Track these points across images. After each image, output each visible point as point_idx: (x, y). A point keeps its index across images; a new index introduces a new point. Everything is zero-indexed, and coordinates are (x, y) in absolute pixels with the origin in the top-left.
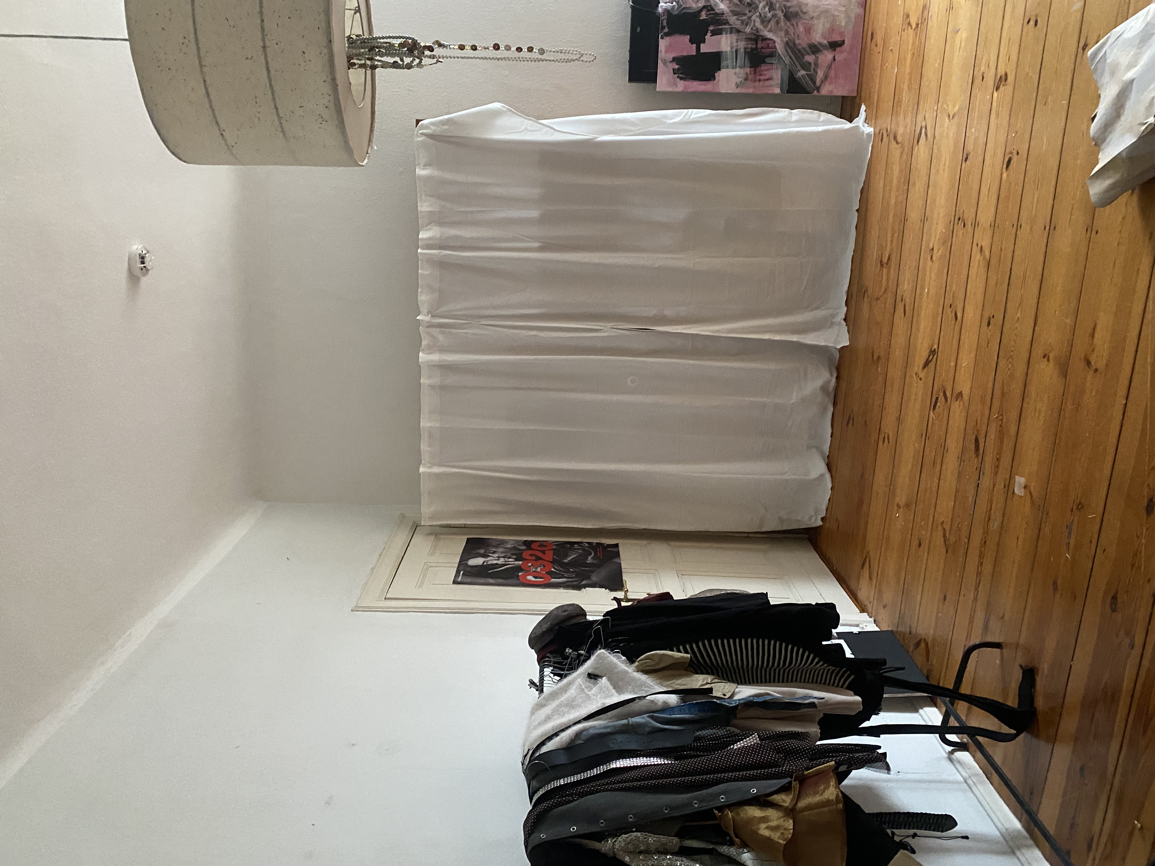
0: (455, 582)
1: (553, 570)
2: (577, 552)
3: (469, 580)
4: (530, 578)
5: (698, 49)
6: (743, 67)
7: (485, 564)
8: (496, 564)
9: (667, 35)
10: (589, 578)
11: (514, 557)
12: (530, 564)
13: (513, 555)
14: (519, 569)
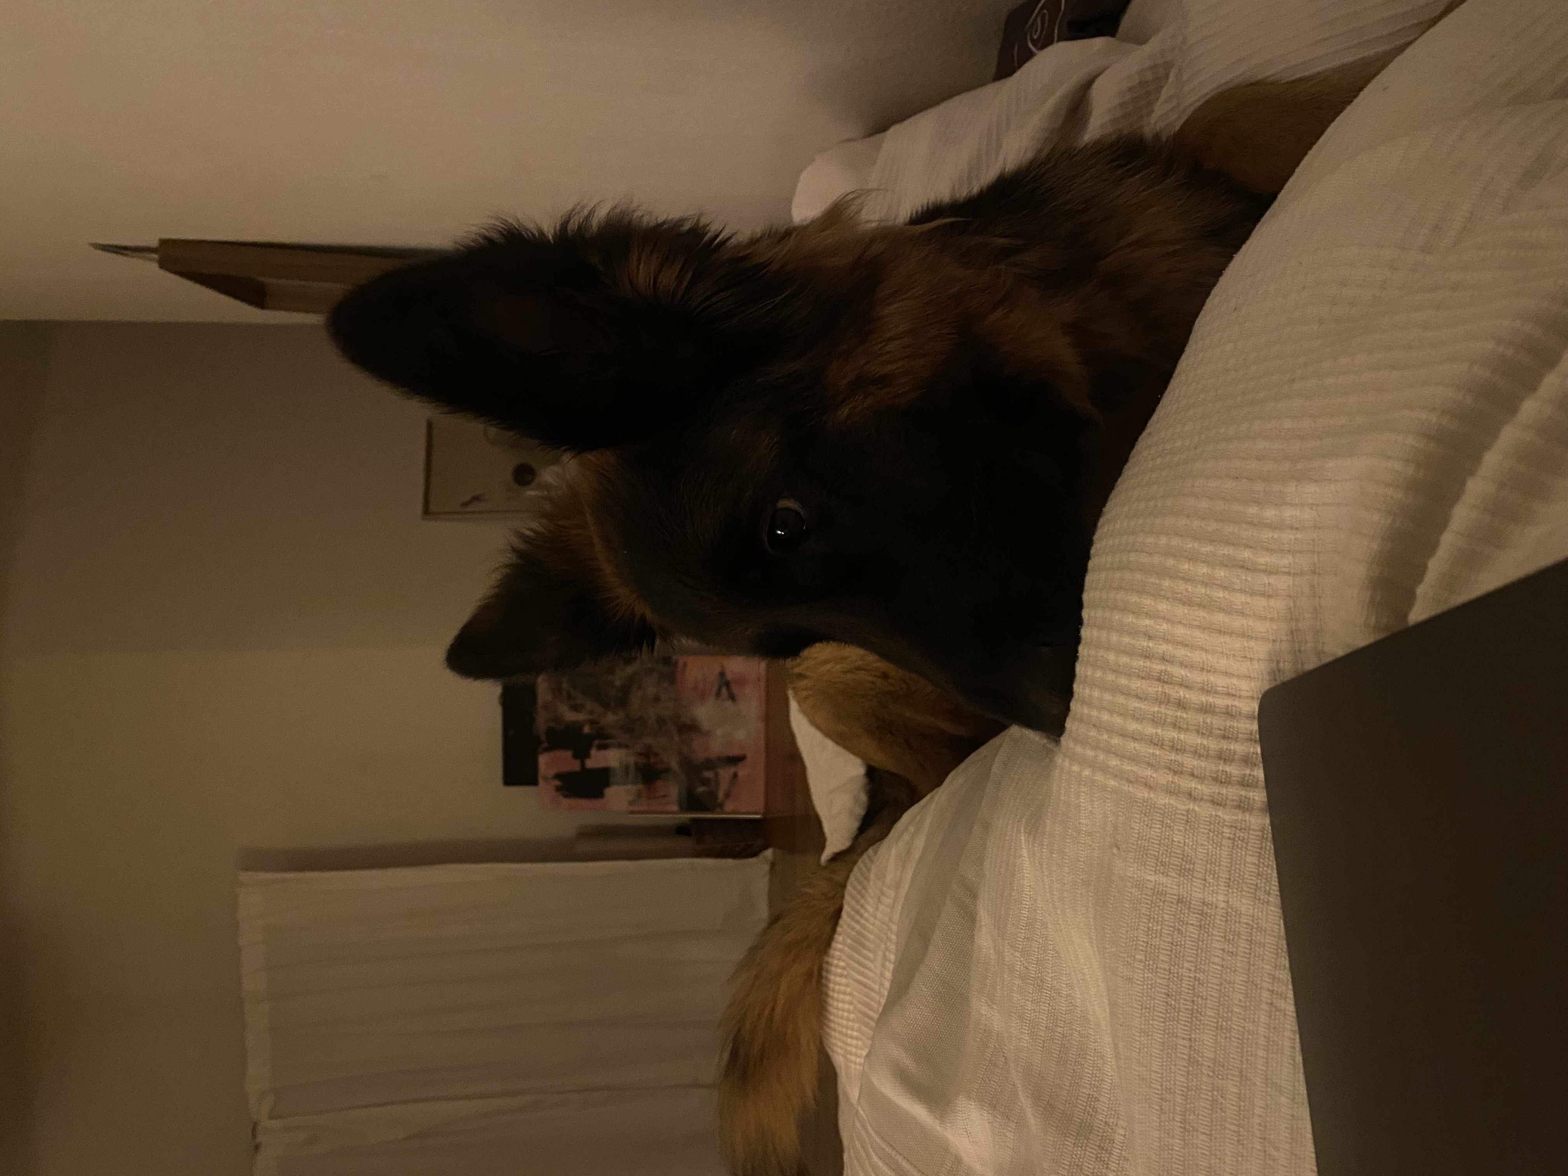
5: (583, 764)
6: (634, 783)
9: (547, 750)
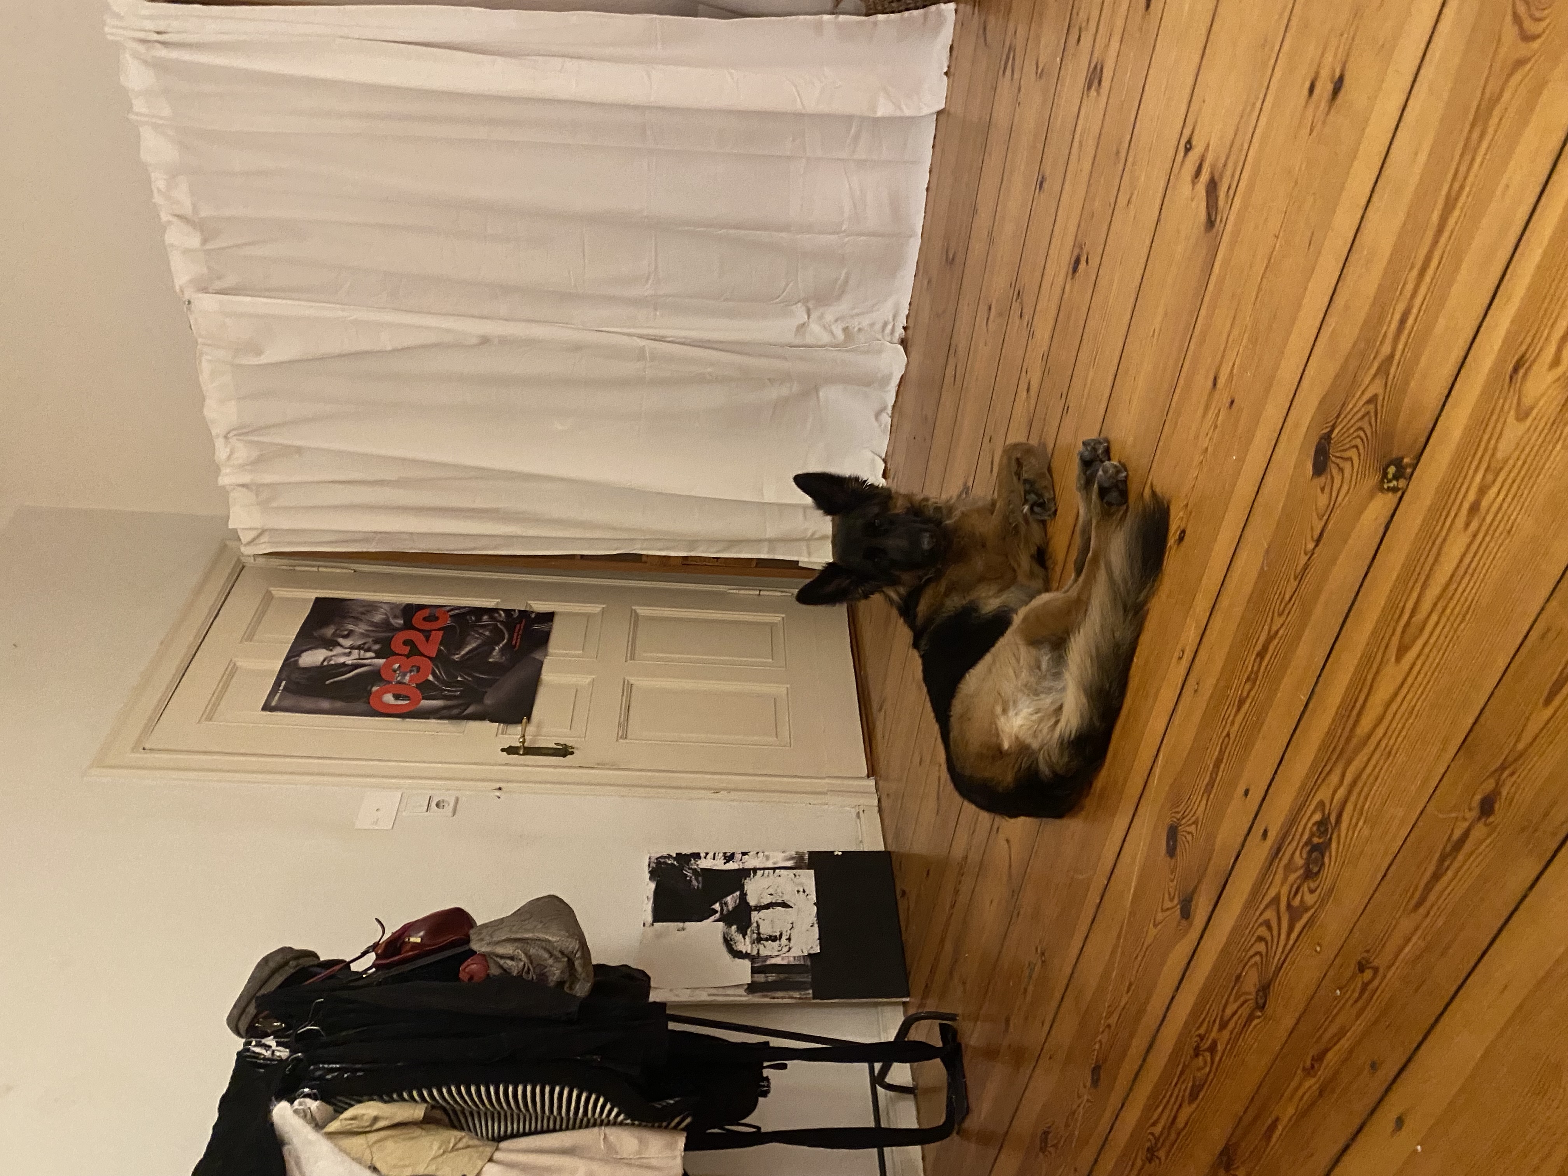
0: (267, 707)
1: (431, 678)
2: (481, 634)
3: (288, 702)
4: (389, 698)
7: (325, 664)
8: (344, 664)
10: (480, 700)
11: (377, 647)
12: (397, 666)
13: (376, 642)
14: (375, 676)
